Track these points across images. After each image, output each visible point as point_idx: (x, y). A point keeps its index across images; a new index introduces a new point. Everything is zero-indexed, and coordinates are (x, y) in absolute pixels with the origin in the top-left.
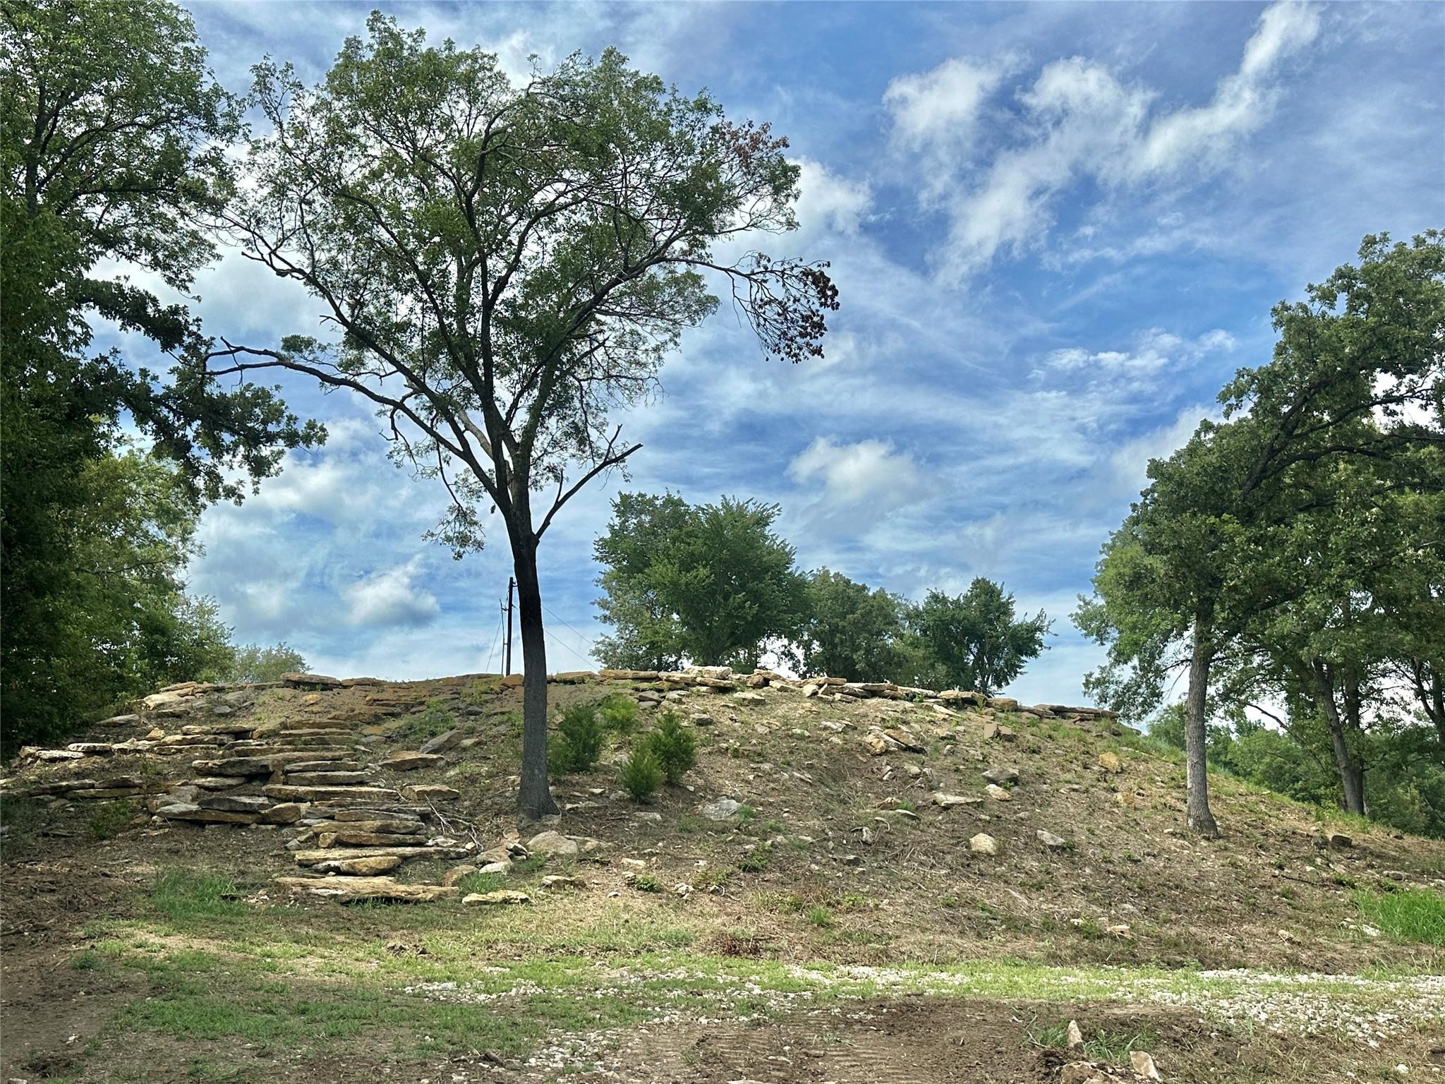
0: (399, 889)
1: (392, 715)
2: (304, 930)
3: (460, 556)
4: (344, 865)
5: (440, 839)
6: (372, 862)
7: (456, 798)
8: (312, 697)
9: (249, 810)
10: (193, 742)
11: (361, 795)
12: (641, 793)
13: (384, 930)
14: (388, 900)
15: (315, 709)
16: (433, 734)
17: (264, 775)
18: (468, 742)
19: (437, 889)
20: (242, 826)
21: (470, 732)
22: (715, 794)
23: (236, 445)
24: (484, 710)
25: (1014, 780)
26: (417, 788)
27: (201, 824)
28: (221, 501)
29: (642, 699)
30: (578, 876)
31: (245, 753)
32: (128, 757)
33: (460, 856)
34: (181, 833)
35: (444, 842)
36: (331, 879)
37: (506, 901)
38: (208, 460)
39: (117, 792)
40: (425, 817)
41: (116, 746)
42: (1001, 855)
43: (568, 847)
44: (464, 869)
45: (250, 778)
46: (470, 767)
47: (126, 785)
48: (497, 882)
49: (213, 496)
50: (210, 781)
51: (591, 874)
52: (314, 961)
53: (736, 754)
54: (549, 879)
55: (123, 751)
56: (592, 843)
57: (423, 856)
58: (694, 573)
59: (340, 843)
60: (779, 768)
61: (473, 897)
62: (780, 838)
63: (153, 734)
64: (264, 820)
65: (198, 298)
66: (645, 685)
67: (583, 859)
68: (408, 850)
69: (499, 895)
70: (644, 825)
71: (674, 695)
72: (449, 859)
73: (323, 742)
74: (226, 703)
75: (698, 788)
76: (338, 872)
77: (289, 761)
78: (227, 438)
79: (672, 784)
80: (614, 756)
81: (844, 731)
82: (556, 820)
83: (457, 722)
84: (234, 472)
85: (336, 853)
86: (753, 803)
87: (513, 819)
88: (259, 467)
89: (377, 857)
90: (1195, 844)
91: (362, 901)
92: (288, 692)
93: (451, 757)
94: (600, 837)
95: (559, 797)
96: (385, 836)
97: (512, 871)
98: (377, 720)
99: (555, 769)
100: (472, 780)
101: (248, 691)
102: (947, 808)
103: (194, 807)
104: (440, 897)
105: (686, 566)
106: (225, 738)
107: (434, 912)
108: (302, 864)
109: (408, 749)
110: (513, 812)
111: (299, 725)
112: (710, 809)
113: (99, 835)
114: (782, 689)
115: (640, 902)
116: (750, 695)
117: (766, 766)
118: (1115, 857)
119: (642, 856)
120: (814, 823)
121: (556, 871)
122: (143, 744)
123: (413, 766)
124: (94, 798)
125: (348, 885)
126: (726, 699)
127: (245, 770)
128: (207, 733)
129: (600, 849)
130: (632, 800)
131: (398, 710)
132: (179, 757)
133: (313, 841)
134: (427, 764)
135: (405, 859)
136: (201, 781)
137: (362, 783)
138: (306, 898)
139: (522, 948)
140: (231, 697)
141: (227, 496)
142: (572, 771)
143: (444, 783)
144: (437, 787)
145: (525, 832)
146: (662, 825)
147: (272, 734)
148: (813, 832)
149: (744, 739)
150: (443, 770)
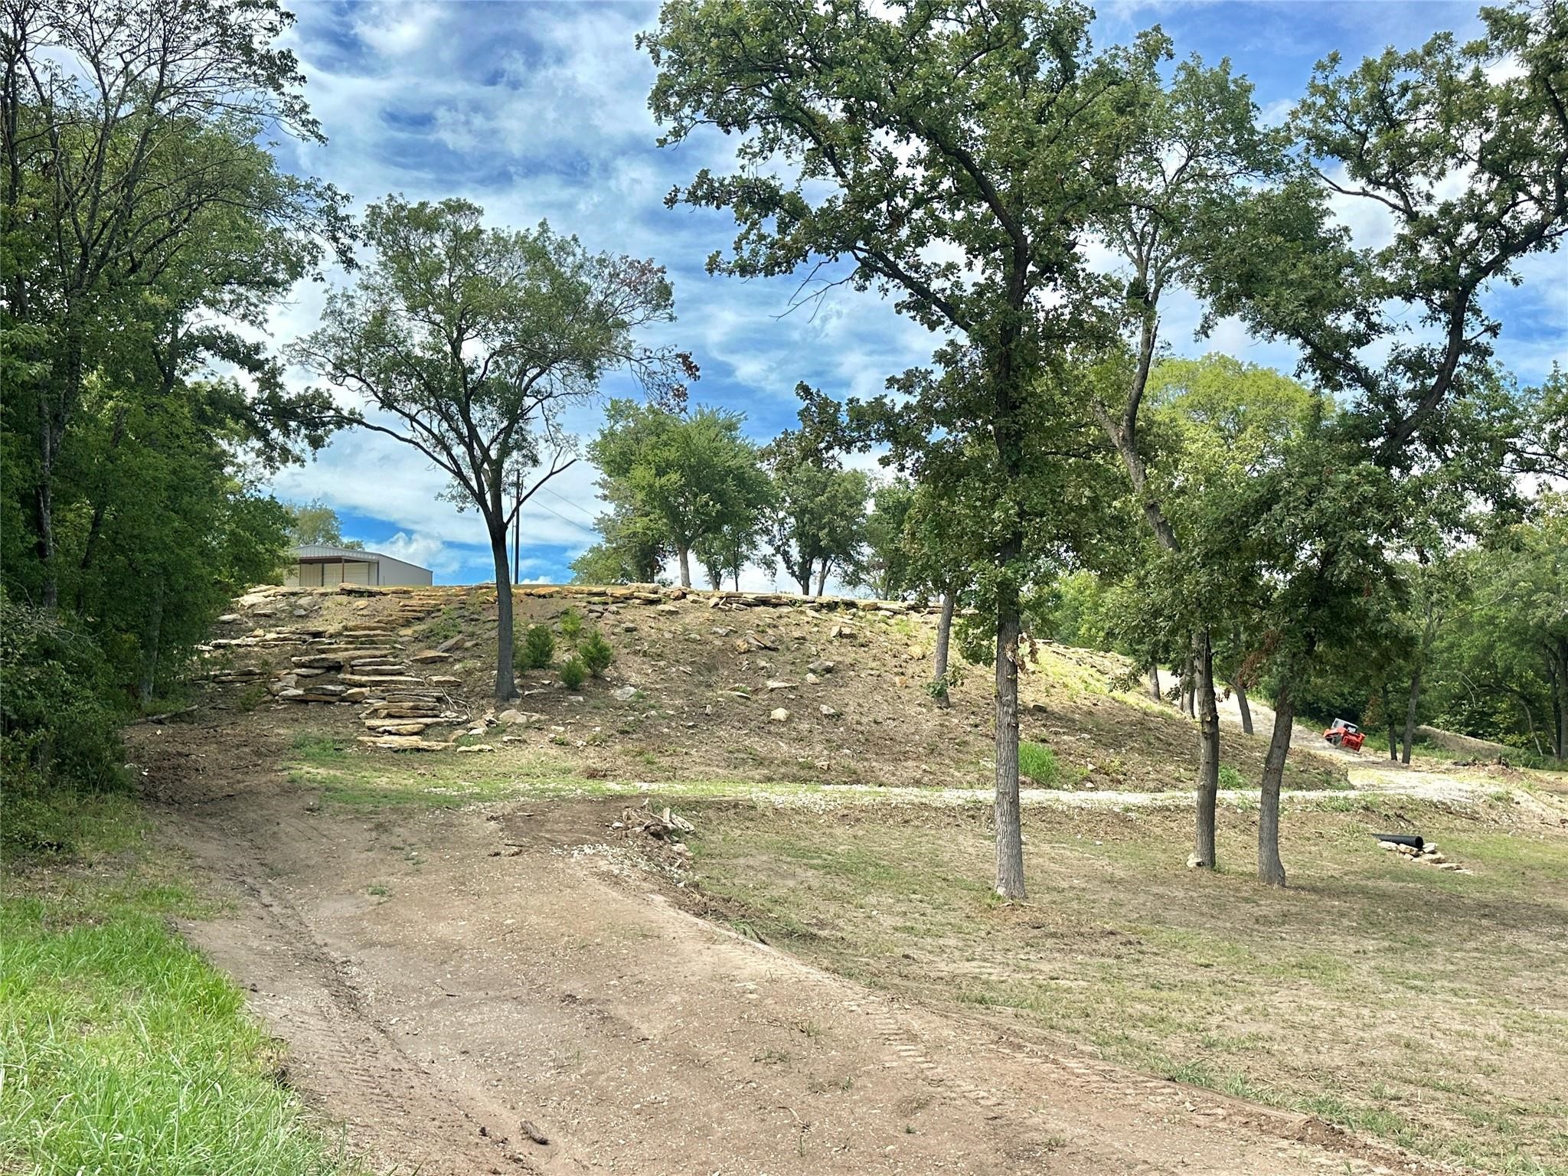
0: (424, 744)
1: (418, 619)
2: (378, 765)
3: (462, 509)
4: (393, 729)
5: (448, 713)
6: (409, 728)
7: (459, 685)
8: (362, 602)
9: (333, 694)
10: (285, 639)
11: (400, 682)
12: (573, 684)
13: (416, 765)
14: (418, 750)
15: (364, 612)
16: (446, 637)
17: (338, 667)
18: (468, 644)
19: (444, 744)
20: (330, 703)
21: (472, 635)
22: (622, 682)
23: (299, 428)
24: (482, 618)
25: (829, 670)
26: (435, 679)
27: (306, 702)
28: (290, 464)
29: (591, 611)
30: (524, 737)
31: (323, 652)
32: (242, 650)
33: (459, 723)
34: (295, 708)
35: (450, 715)
36: (387, 738)
37: (481, 750)
38: (281, 439)
39: (245, 678)
40: (439, 700)
41: (234, 642)
42: (789, 719)
43: (521, 719)
44: (460, 732)
45: (329, 669)
46: (470, 664)
47: (251, 673)
48: (478, 739)
49: (285, 461)
50: (303, 671)
51: (533, 734)
52: (385, 779)
53: (645, 654)
54: (505, 739)
55: (238, 645)
56: (536, 716)
57: (438, 724)
58: (667, 477)
59: (390, 716)
60: (670, 665)
61: (463, 748)
62: (653, 712)
63: (256, 633)
64: (343, 700)
65: (272, 335)
66: (596, 599)
67: (528, 726)
68: (428, 720)
69: (476, 748)
70: (571, 704)
71: (613, 608)
72: (452, 725)
73: (371, 642)
74: (301, 607)
75: (615, 679)
76: (390, 733)
77: (353, 659)
78: (293, 424)
79: (596, 676)
80: (562, 656)
81: (727, 635)
82: (518, 701)
83: (463, 627)
84: (299, 445)
85: (388, 722)
86: (645, 689)
87: (493, 701)
88: (316, 443)
89: (411, 725)
90: (930, 710)
91: (405, 750)
92: (344, 599)
93: (458, 654)
94: (542, 712)
95: (522, 687)
96: (416, 711)
97: (487, 733)
98: (407, 623)
99: (522, 667)
100: (469, 673)
101: (316, 597)
102: (772, 690)
103: (300, 692)
104: (445, 748)
105: (661, 472)
106: (306, 637)
107: (441, 756)
108: (369, 728)
109: (430, 648)
110: (492, 696)
111: (356, 628)
112: (617, 693)
113: (246, 708)
114: (694, 602)
115: (554, 751)
116: (667, 607)
117: (662, 663)
118: (864, 720)
119: (564, 725)
120: (678, 702)
121: (512, 733)
122: (250, 641)
123: (433, 661)
124: (231, 682)
125: (397, 741)
126: (651, 610)
127: (325, 664)
128: (293, 633)
129: (538, 721)
130: (568, 688)
131: (421, 615)
132: (276, 650)
133: (375, 713)
134: (442, 659)
135: (427, 725)
136: (298, 671)
137: (401, 674)
138: (376, 749)
139: (483, 774)
140: (304, 601)
141: (295, 462)
142: (533, 667)
143: (453, 675)
144: (446, 678)
145: (499, 709)
146: (582, 705)
147: (339, 634)
148: (676, 708)
149: (653, 644)
150: (452, 664)
